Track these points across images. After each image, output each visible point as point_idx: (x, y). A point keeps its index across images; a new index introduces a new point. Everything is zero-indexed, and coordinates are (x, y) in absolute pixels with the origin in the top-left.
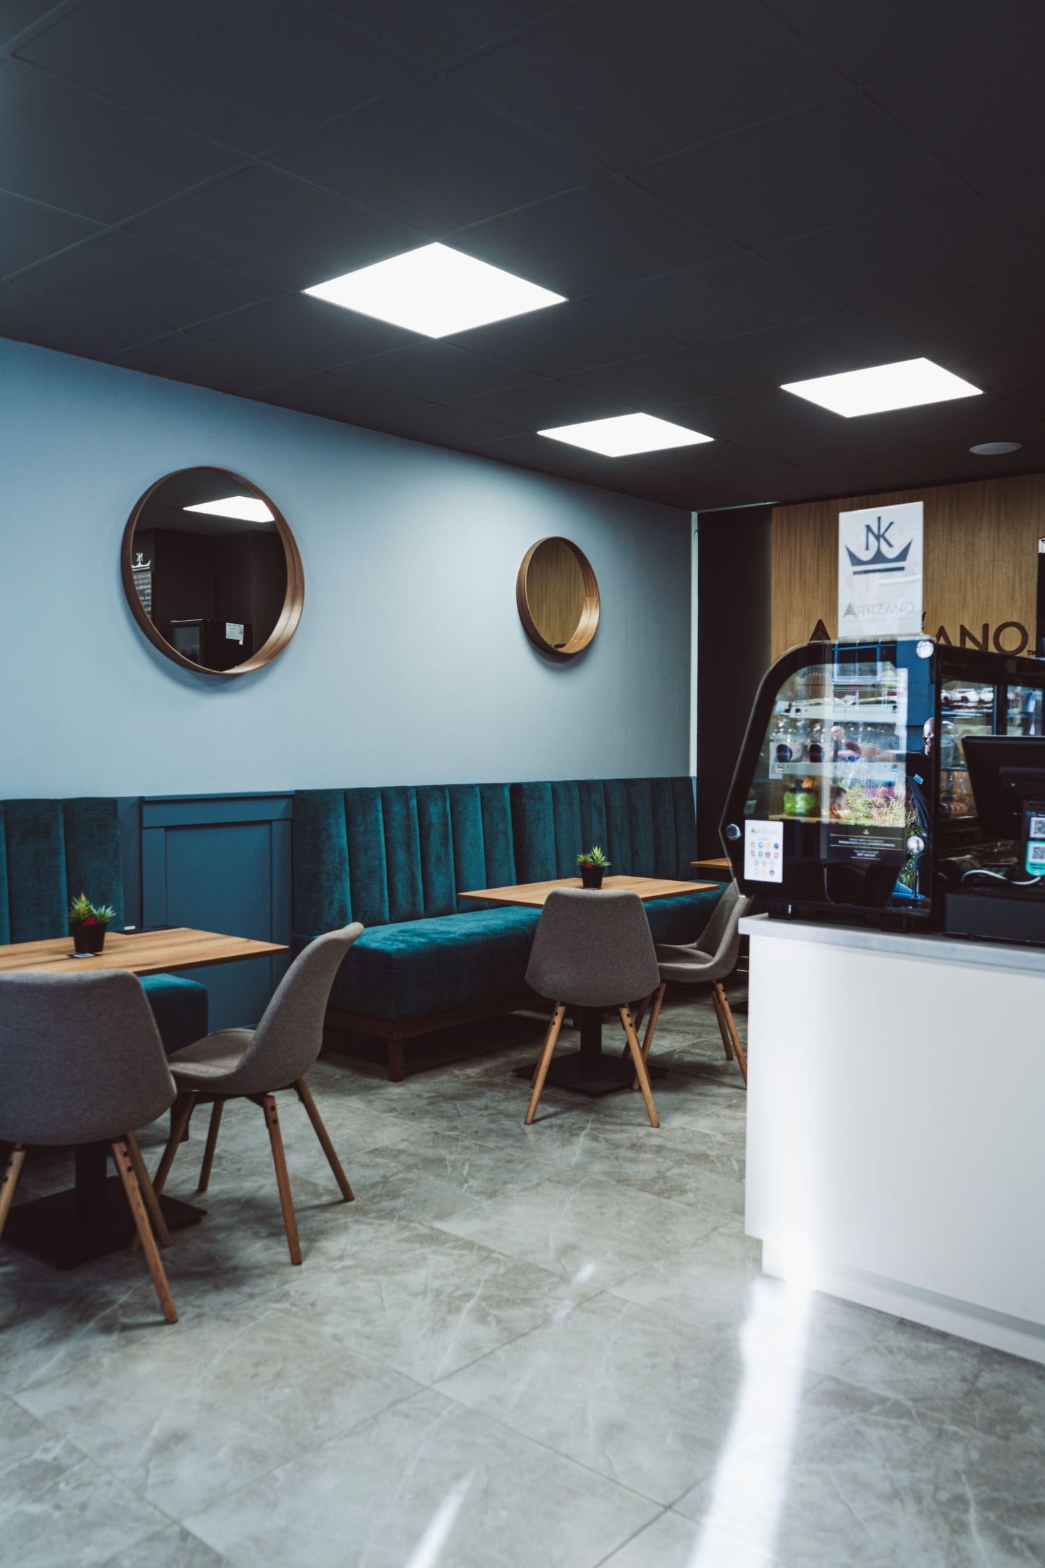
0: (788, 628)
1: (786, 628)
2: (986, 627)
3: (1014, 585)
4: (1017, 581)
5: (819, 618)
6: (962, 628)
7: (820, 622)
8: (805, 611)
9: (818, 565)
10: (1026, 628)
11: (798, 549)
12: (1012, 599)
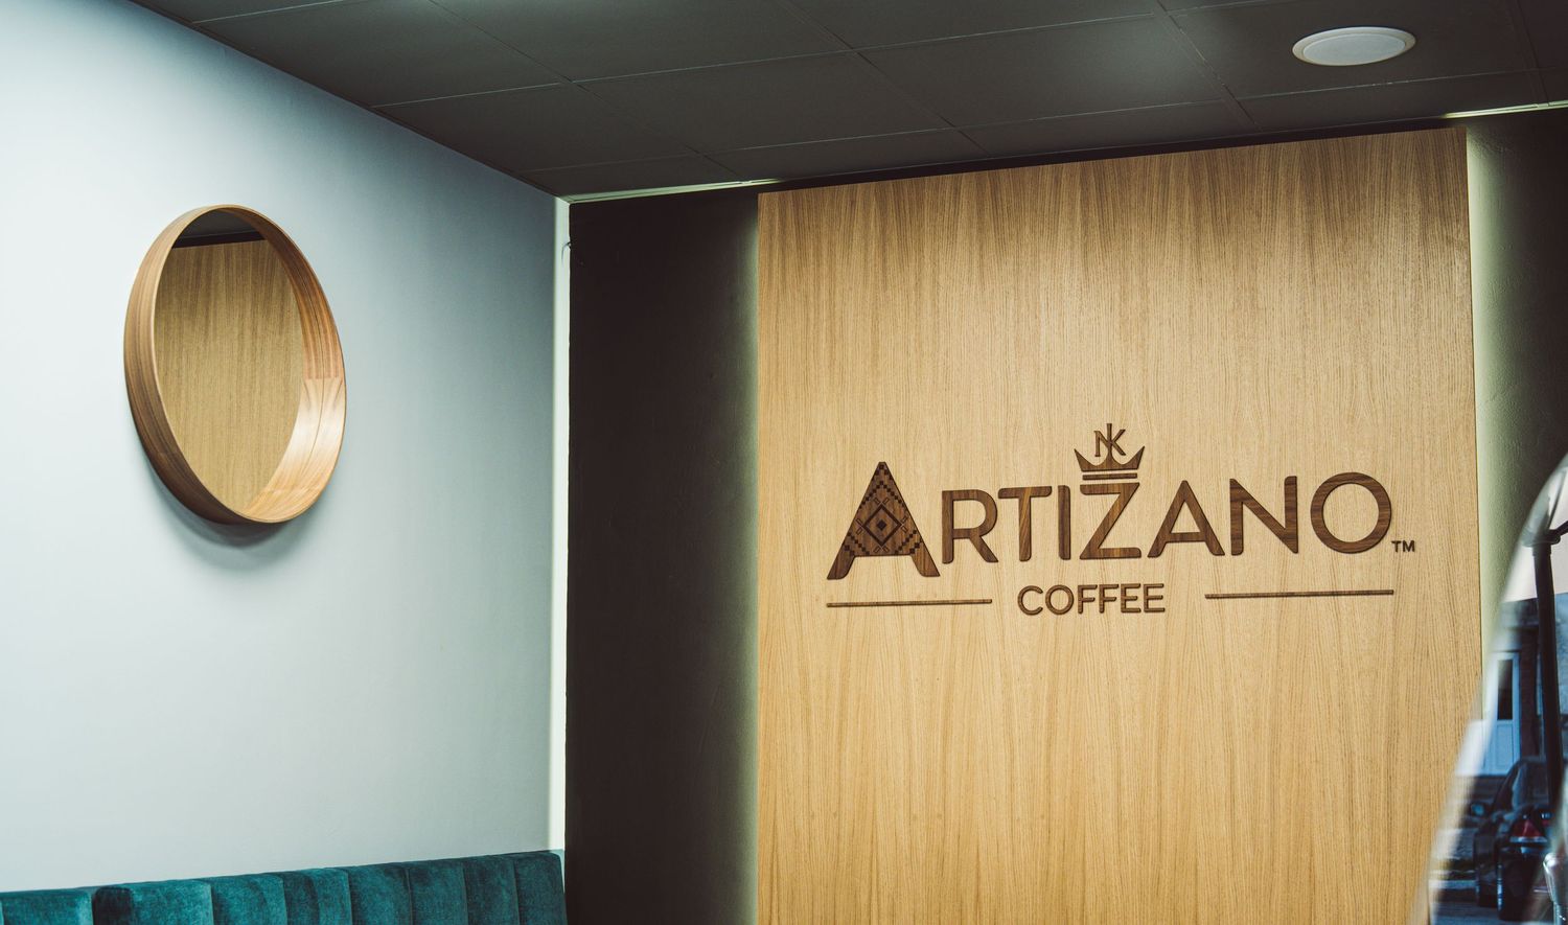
0: (802, 481)
1: (796, 483)
2: (1291, 484)
3: (1353, 388)
4: (1362, 377)
5: (880, 458)
6: (1234, 485)
7: (882, 466)
8: (844, 441)
9: (875, 329)
10: (1388, 488)
11: (824, 296)
12: (1352, 419)
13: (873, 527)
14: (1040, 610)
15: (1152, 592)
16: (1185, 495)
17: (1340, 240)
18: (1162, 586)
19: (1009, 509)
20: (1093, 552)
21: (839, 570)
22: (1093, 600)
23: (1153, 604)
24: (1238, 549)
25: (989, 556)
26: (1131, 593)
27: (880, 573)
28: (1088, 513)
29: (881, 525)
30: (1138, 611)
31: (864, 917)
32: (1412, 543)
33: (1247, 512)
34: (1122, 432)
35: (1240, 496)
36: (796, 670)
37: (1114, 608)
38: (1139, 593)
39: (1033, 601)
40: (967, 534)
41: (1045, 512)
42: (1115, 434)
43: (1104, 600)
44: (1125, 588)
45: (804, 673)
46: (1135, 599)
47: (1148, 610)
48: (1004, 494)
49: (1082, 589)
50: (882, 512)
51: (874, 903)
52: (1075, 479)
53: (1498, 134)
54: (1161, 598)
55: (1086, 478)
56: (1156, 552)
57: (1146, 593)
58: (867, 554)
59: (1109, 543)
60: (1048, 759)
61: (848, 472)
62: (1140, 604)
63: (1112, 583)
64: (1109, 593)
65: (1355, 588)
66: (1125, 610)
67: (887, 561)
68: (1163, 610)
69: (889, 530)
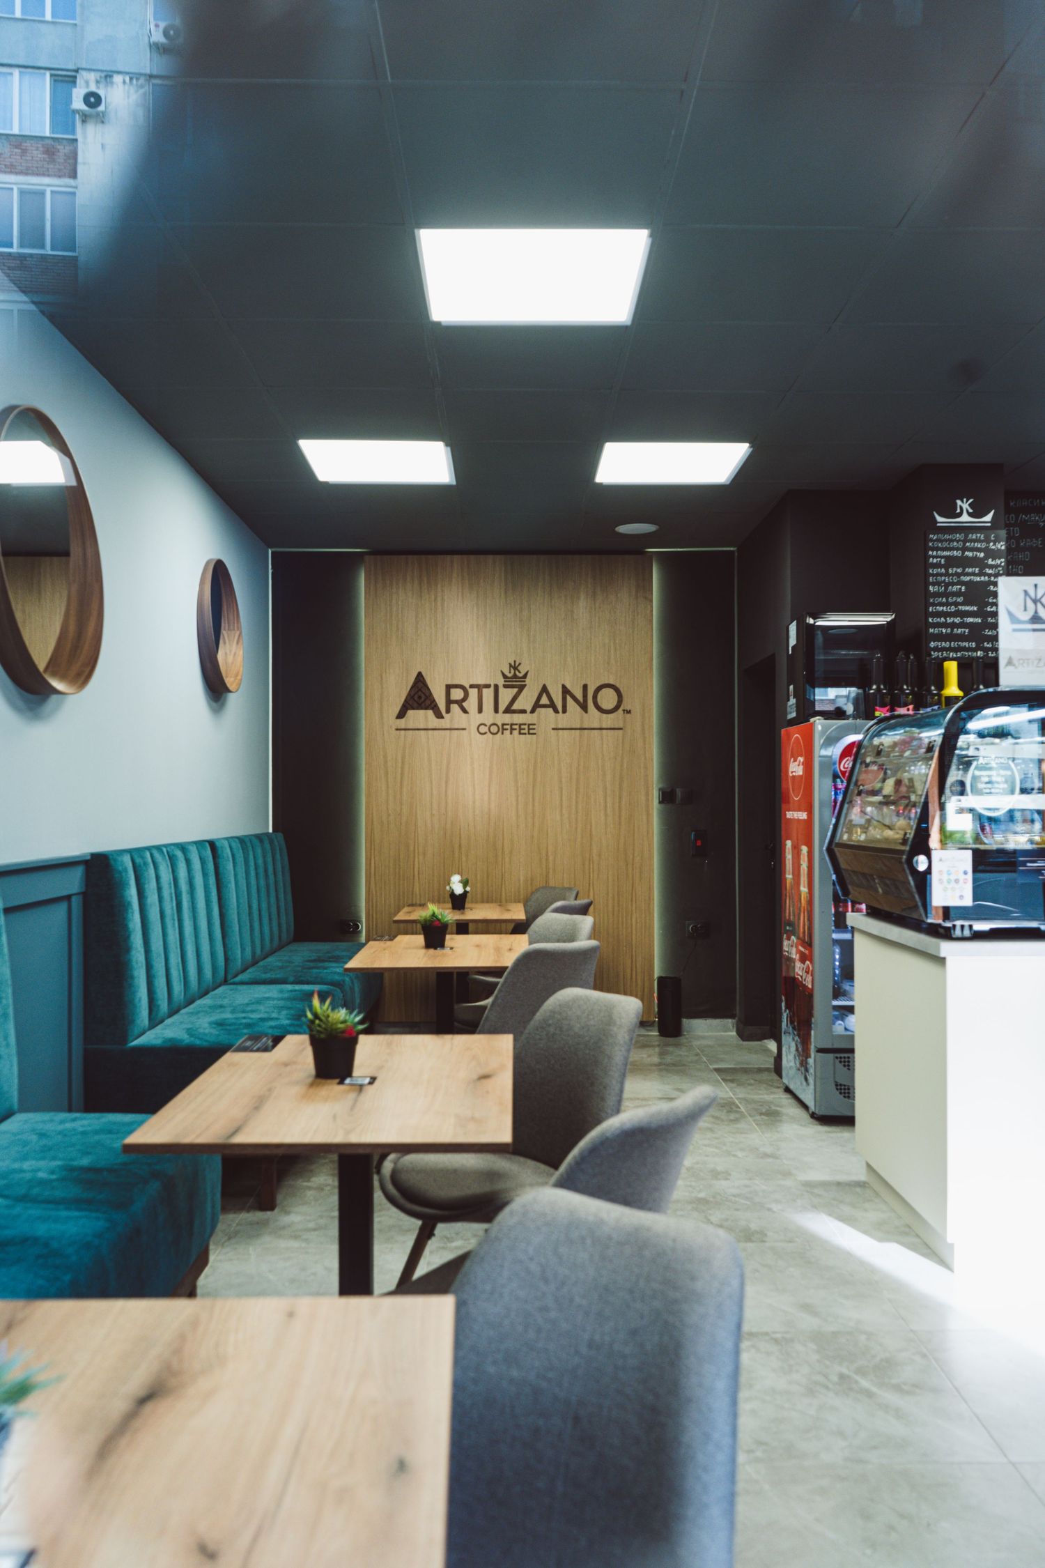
0: (384, 678)
1: (382, 679)
2: (585, 687)
3: (609, 651)
4: (613, 648)
5: (419, 670)
6: (564, 687)
7: (420, 674)
8: (403, 662)
9: (417, 617)
10: (621, 690)
12: (608, 663)
13: (416, 698)
14: (486, 733)
15: (531, 727)
16: (544, 690)
17: (605, 594)
18: (534, 724)
19: (473, 693)
20: (508, 710)
21: (401, 715)
22: (507, 729)
23: (531, 731)
24: (564, 711)
25: (465, 711)
26: (523, 727)
27: (419, 717)
28: (506, 695)
29: (420, 697)
30: (525, 734)
31: (412, 856)
32: (630, 711)
33: (568, 697)
34: (520, 664)
35: (566, 691)
36: (382, 757)
37: (516, 732)
38: (526, 727)
39: (483, 729)
40: (456, 702)
41: (488, 694)
42: (517, 664)
43: (512, 729)
44: (520, 725)
45: (385, 757)
46: (524, 729)
47: (529, 734)
48: (472, 686)
49: (503, 725)
50: (420, 693)
51: (416, 849)
52: (501, 682)
53: (664, 559)
54: (534, 729)
55: (505, 681)
56: (533, 711)
57: (529, 727)
58: (413, 709)
59: (515, 707)
60: (489, 791)
61: (404, 675)
62: (526, 731)
63: (515, 723)
64: (514, 727)
65: (609, 727)
66: (520, 733)
67: (422, 712)
68: (535, 734)
69: (423, 699)
